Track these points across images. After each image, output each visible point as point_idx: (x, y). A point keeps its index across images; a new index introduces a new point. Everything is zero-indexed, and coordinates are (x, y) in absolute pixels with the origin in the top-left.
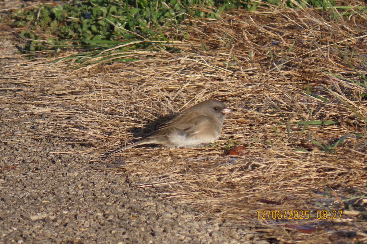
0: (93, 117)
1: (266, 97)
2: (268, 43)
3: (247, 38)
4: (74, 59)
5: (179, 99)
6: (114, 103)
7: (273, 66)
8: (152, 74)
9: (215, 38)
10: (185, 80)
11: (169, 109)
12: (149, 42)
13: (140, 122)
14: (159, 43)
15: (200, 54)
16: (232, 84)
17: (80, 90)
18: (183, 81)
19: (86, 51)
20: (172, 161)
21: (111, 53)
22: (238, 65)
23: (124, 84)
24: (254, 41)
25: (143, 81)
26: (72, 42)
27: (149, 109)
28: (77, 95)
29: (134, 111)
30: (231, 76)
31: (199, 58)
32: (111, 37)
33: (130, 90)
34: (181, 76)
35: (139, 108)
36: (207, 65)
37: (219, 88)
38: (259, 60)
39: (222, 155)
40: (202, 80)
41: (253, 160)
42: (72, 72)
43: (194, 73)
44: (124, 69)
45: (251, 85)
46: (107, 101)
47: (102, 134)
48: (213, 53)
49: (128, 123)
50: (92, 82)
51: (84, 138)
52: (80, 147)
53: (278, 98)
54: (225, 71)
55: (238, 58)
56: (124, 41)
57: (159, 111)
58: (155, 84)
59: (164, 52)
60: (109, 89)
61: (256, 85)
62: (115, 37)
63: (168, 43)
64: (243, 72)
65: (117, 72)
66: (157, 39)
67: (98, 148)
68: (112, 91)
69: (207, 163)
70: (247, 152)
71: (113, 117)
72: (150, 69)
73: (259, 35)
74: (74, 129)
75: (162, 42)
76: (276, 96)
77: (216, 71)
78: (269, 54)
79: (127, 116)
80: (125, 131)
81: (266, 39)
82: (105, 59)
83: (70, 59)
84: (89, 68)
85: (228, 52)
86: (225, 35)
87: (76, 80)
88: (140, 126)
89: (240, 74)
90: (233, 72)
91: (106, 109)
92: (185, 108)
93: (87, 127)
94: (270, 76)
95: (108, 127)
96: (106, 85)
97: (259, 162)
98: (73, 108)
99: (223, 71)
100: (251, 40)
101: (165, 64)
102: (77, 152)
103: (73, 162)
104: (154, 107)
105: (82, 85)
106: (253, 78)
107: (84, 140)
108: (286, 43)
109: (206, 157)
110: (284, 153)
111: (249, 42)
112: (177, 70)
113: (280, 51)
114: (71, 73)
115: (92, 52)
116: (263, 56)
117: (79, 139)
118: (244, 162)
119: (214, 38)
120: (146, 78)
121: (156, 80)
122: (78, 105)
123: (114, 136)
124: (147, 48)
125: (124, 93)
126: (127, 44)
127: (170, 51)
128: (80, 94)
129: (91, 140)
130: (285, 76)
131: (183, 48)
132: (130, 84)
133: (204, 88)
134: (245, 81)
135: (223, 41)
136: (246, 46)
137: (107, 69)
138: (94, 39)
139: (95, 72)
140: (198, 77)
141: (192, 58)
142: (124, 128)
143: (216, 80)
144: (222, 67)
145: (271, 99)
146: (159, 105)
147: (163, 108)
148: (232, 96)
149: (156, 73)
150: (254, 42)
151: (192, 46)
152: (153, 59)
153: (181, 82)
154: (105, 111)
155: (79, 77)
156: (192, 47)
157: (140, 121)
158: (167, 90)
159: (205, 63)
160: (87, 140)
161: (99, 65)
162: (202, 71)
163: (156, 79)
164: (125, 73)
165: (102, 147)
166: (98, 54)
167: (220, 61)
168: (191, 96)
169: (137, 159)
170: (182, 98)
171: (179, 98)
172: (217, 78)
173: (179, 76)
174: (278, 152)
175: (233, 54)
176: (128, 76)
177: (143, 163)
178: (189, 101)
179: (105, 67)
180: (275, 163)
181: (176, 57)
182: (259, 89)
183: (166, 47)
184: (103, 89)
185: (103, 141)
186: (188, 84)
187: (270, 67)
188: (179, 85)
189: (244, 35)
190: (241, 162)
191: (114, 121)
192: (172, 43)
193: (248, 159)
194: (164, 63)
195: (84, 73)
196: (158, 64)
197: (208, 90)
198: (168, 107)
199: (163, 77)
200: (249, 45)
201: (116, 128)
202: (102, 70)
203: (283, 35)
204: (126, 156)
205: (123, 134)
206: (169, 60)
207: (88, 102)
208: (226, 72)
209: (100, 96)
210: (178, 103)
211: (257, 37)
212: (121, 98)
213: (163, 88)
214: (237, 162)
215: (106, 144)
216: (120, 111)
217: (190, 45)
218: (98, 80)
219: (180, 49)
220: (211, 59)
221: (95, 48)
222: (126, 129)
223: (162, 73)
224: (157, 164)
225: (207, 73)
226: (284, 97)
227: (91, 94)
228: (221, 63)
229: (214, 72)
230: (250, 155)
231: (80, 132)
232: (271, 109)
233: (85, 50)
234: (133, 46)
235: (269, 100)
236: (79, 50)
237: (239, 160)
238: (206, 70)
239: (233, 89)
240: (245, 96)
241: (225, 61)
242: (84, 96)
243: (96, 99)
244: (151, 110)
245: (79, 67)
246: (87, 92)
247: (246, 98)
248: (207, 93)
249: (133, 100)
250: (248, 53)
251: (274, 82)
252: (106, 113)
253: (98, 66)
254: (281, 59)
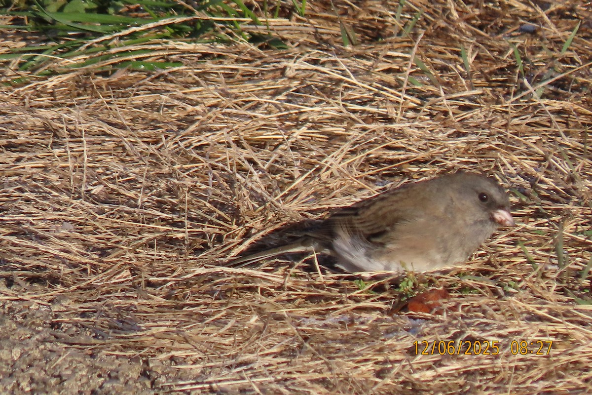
0: (62, 208)
1: (503, 165)
2: (510, 30)
3: (455, 15)
4: (15, 61)
5: (282, 167)
6: (115, 175)
7: (523, 88)
8: (214, 101)
9: (376, 12)
10: (297, 120)
11: (256, 192)
12: (207, 20)
13: (180, 225)
14: (231, 22)
15: (337, 54)
16: (416, 130)
17: (30, 141)
18: (292, 120)
19: (46, 41)
20: (261, 324)
21: (109, 48)
22: (432, 84)
23: (142, 127)
24: (474, 22)
25: (189, 119)
26: (11, 17)
27: (205, 191)
28: (22, 151)
29: (166, 197)
30: (414, 110)
31: (334, 63)
32: (109, 6)
33: (156, 142)
34: (287, 109)
35: (178, 188)
36: (354, 81)
37: (383, 142)
38: (486, 71)
39: (389, 312)
40: (340, 121)
41: (469, 325)
42: (10, 94)
43: (321, 101)
44: (141, 88)
45: (464, 135)
46: (98, 168)
47: (84, 252)
48: (369, 52)
49: (151, 226)
50: (59, 119)
51: (36, 263)
52: (28, 284)
53: (533, 169)
54: (399, 97)
55: (432, 64)
56: (143, 17)
57: (229, 197)
58: (221, 129)
59: (245, 48)
60: (103, 138)
61: (477, 134)
62: (121, 7)
63: (254, 23)
64: (445, 102)
65: (124, 95)
66: (226, 14)
67: (73, 287)
68: (110, 145)
69: (350, 332)
70: (453, 304)
71: (112, 210)
72: (209, 90)
73: (486, 7)
74: (14, 239)
75: (239, 22)
76: (528, 165)
77: (377, 98)
78: (511, 57)
79: (150, 207)
80: (141, 245)
81: (505, 17)
82: (95, 63)
83: (5, 60)
84: (54, 83)
85: (407, 49)
86: (401, 5)
87: (19, 115)
88: (180, 235)
89: (436, 107)
90: (419, 101)
91: (96, 190)
92: (296, 190)
93: (47, 234)
94: (514, 113)
95: (99, 236)
96: (96, 129)
97: (484, 331)
98: (10, 185)
99: (394, 98)
100: (468, 21)
101: (246, 78)
102: (20, 297)
103: (8, 322)
104: (218, 186)
105: (35, 126)
106: (472, 117)
107: (38, 267)
108: (556, 30)
109: (347, 317)
110: (546, 310)
111: (462, 25)
112: (277, 92)
113: (540, 48)
114: (6, 96)
115: (62, 43)
116: (496, 61)
117: (24, 264)
118: (444, 330)
119: (372, 13)
120: (197, 113)
121: (222, 117)
122: (23, 179)
123: (115, 259)
124: (201, 35)
125: (141, 150)
126: (151, 25)
127: (260, 44)
128: (29, 149)
129: (55, 267)
130: (553, 112)
131: (295, 36)
132: (156, 128)
133: (346, 141)
134: (451, 124)
135: (396, 22)
136: (453, 35)
137: (100, 88)
138: (66, 10)
139: (69, 94)
140: (331, 111)
141: (315, 62)
142: (141, 239)
143: (377, 120)
144: (391, 87)
145: (515, 172)
146: (231, 182)
147: (240, 189)
148: (417, 162)
149: (224, 101)
150: (474, 25)
151: (316, 32)
152: (216, 64)
153: (288, 123)
154: (91, 195)
155: (27, 105)
156: (315, 36)
157: (181, 222)
158: (251, 145)
159: (349, 77)
160: (45, 268)
161: (78, 76)
162: (340, 98)
163: (223, 114)
164: (145, 98)
165: (83, 285)
166: (77, 48)
167: (388, 71)
168: (313, 160)
169: (171, 317)
170: (290, 165)
171: (282, 164)
172: (380, 115)
173: (283, 109)
174: (531, 307)
175: (419, 54)
176: (152, 106)
177: (188, 329)
178: (306, 172)
179: (94, 82)
180: (523, 334)
181: (274, 60)
182: (485, 146)
183: (251, 33)
184: (88, 139)
185: (85, 270)
186: (304, 129)
187: (514, 89)
188: (283, 133)
189: (448, 6)
190: (436, 330)
191: (115, 220)
192: (266, 24)
193: (455, 322)
194: (243, 76)
195: (39, 96)
196: (228, 76)
197: (354, 144)
198: (254, 187)
199: (241, 111)
200: (461, 31)
201: (119, 238)
202: (85, 90)
203: (548, 7)
204: (145, 308)
205: (136, 252)
206: (257, 66)
207: (48, 171)
208: (402, 100)
209: (80, 156)
210: (278, 177)
211: (482, 12)
212: (132, 161)
213: (242, 138)
214: (426, 330)
215: (93, 279)
216: (131, 194)
217: (311, 30)
218: (76, 115)
219: (285, 40)
220: (365, 65)
221: (70, 33)
222: (144, 240)
223: (239, 100)
224: (221, 331)
225: (353, 101)
226: (549, 167)
227: (57, 151)
228: (390, 78)
229: (372, 100)
230: (460, 312)
231: (27, 247)
232: (515, 196)
233: (44, 37)
234: (166, 31)
235: (511, 175)
236: (29, 37)
237: (432, 326)
238: (350, 95)
239: (418, 144)
240: (449, 164)
241: (398, 71)
242: (39, 155)
243: (70, 164)
244: (211, 193)
245: (28, 80)
246: (47, 145)
247: (453, 168)
248: (353, 152)
249: (163, 167)
250: (458, 53)
251: (523, 127)
252: (95, 199)
253: (77, 78)
254: (543, 69)
